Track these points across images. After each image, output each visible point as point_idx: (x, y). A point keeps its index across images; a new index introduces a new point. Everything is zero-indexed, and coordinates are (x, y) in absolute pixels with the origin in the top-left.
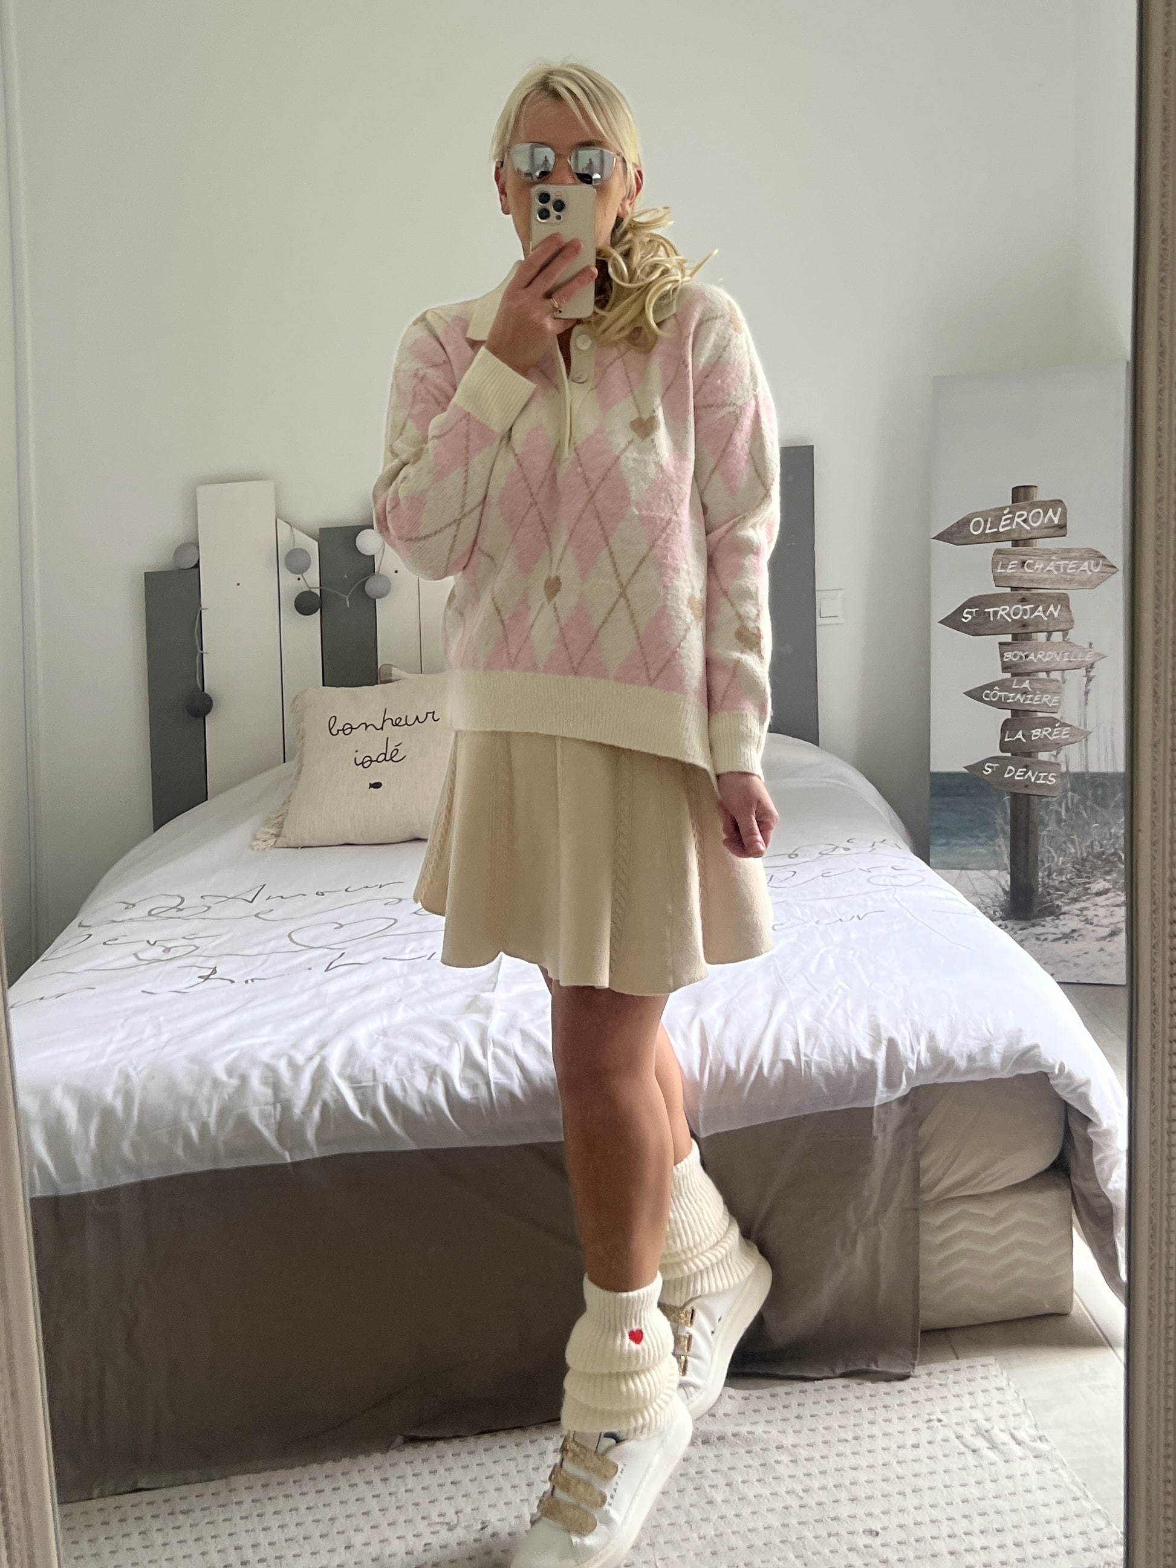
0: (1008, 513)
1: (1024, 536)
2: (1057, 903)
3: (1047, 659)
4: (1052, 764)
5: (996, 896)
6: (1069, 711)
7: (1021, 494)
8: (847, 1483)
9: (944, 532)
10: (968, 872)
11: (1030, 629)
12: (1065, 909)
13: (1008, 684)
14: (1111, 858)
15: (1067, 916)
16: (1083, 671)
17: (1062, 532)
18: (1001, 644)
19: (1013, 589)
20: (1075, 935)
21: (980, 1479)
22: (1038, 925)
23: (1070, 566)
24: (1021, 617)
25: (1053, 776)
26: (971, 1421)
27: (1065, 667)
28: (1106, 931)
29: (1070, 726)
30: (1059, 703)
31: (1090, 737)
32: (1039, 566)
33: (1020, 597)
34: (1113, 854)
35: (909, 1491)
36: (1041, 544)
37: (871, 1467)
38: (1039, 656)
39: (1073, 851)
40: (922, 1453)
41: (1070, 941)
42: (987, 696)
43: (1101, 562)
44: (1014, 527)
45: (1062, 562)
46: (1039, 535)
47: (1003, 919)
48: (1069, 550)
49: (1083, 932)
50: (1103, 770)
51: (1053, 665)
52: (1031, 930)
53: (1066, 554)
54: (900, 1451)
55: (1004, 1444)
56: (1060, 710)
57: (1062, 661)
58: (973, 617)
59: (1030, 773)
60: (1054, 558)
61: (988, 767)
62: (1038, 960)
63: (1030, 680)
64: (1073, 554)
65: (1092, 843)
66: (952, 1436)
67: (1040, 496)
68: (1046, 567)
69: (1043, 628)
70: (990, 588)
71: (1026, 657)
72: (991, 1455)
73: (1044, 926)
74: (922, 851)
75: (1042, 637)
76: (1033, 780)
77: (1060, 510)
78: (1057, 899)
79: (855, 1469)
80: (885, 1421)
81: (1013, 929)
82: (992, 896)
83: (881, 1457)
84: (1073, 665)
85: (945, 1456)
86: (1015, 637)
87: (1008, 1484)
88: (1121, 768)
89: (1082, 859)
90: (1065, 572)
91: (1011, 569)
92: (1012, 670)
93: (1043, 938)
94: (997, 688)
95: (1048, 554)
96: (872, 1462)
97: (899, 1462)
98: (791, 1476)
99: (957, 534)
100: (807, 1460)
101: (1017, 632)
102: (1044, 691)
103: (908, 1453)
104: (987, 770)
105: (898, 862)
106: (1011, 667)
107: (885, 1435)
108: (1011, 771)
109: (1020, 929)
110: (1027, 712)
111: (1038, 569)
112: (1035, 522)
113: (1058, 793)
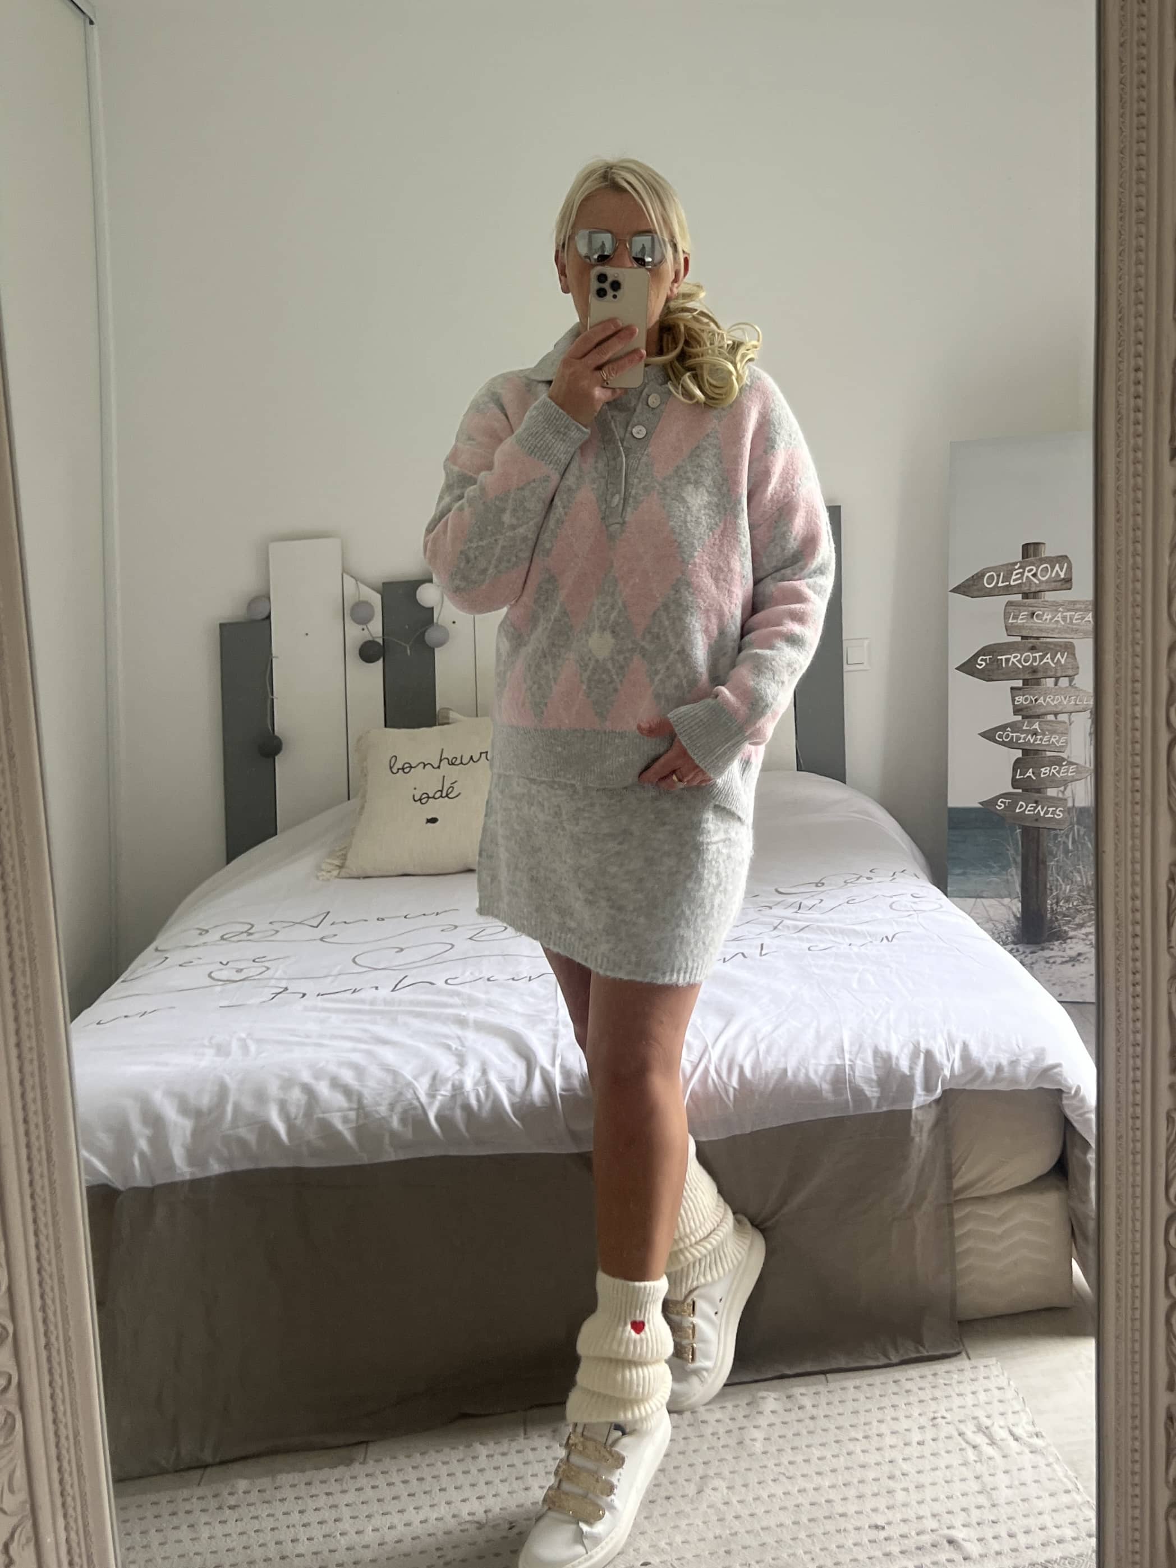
0: (1018, 569)
1: (1033, 589)
2: (1065, 928)
3: (1055, 703)
4: (1060, 799)
5: (1008, 923)
6: (1074, 752)
7: (1030, 550)
8: (855, 1481)
9: (960, 585)
10: (982, 900)
11: (1039, 675)
12: (1071, 933)
13: (1019, 725)
15: (1074, 941)
16: (1087, 714)
17: (1068, 585)
18: (1012, 688)
19: (1023, 637)
20: (1081, 958)
21: (978, 1474)
22: (1048, 949)
23: (1076, 617)
24: (1031, 664)
25: (1060, 811)
26: (973, 1418)
27: (1072, 710)
30: (1066, 742)
32: (1047, 616)
33: (1030, 646)
35: (912, 1487)
36: (1049, 596)
37: (878, 1464)
38: (1048, 699)
40: (927, 1450)
41: (1076, 964)
42: (1000, 736)
44: (1024, 580)
45: (1068, 614)
46: (1047, 588)
47: (1012, 944)
48: (1074, 603)
49: (1088, 956)
51: (1060, 708)
52: (1039, 954)
53: (1072, 605)
54: (906, 1448)
55: (1002, 1440)
56: (1066, 752)
57: (1068, 703)
58: (986, 664)
59: (1039, 808)
60: (1061, 609)
61: (1001, 802)
62: (1042, 983)
63: (1040, 722)
64: (1078, 606)
66: (956, 1434)
67: (1048, 552)
68: (1054, 617)
69: (1052, 674)
70: (1004, 638)
71: (1036, 700)
72: (989, 1451)
73: (1052, 949)
74: (940, 881)
75: (1050, 682)
76: (1042, 814)
77: (1066, 564)
78: (1064, 925)
79: (863, 1466)
80: (893, 1419)
81: (1020, 953)
82: (1005, 923)
83: (888, 1454)
84: (1080, 708)
85: (948, 1452)
86: (1026, 682)
90: (1071, 622)
91: (1022, 619)
93: (1049, 961)
94: (1009, 729)
95: (1055, 606)
96: (879, 1459)
97: (904, 1459)
98: (803, 1476)
99: (971, 587)
100: (819, 1459)
101: (1027, 677)
102: (1052, 732)
103: (914, 1451)
104: (1000, 806)
105: (916, 890)
106: (1021, 710)
107: (892, 1433)
108: (1022, 806)
109: (1031, 953)
110: (1036, 752)
111: (1046, 619)
112: (1042, 577)
113: (1065, 826)
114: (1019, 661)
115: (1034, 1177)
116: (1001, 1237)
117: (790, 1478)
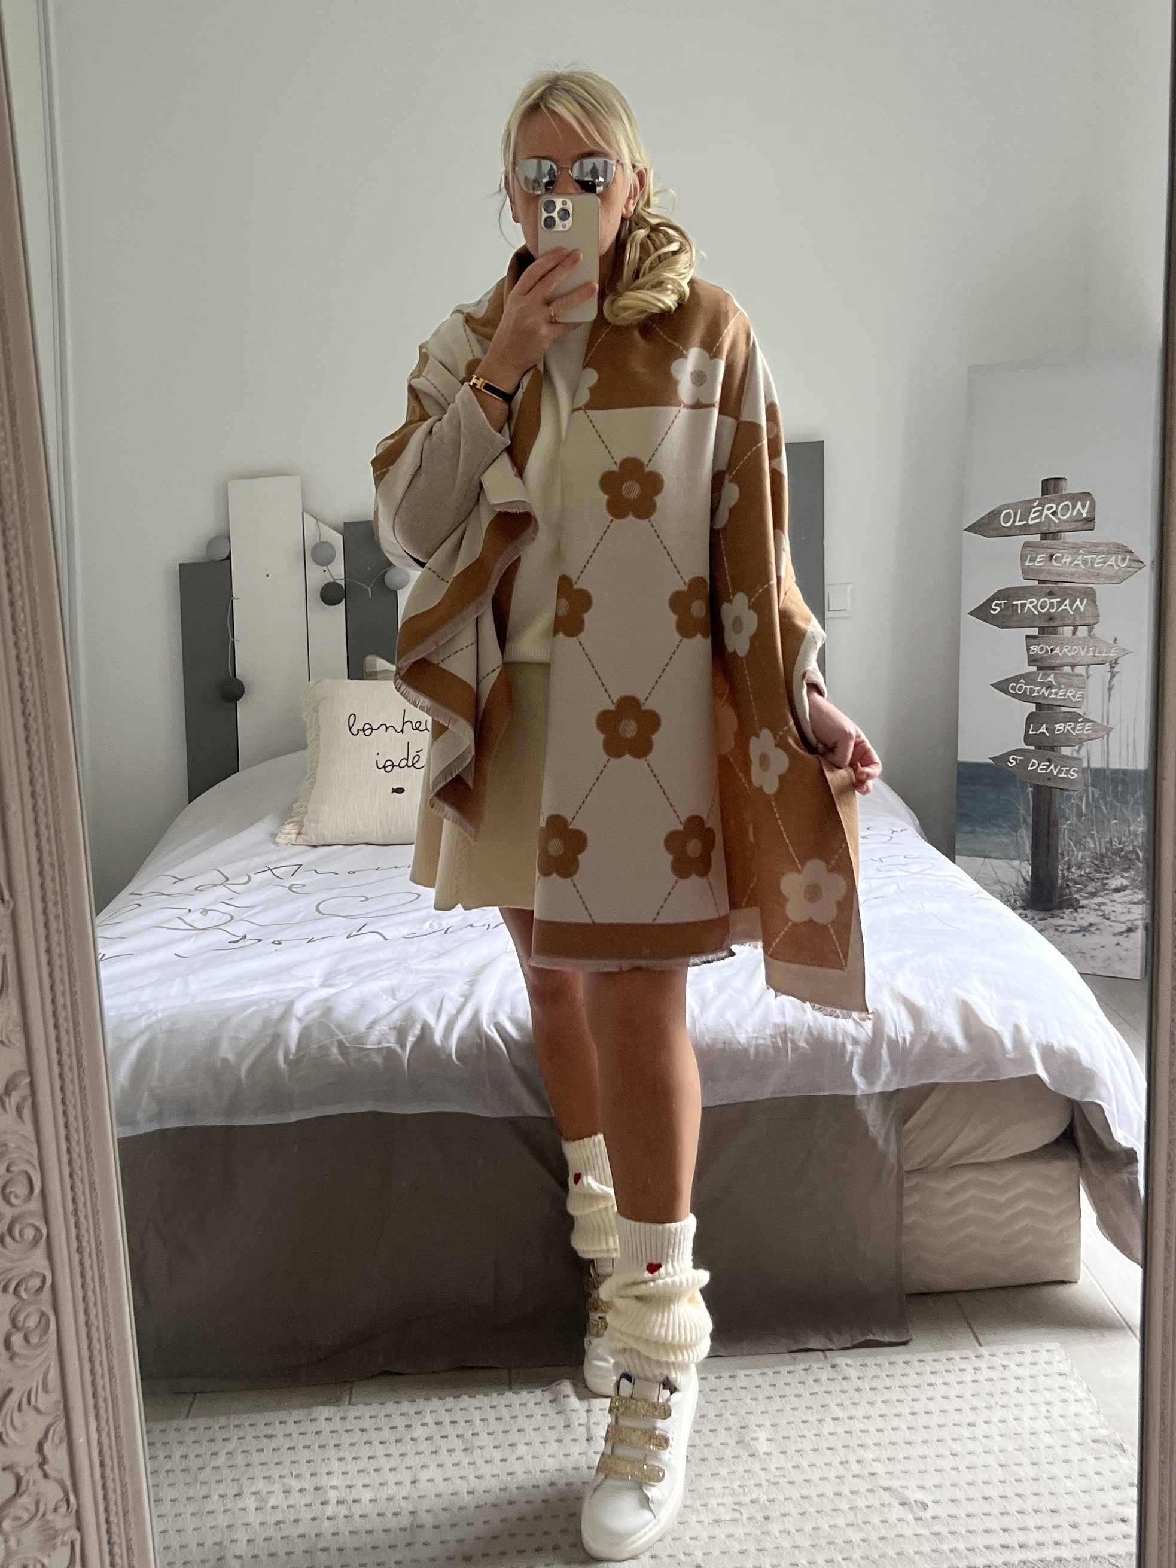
0: (1037, 506)
1: (1053, 529)
2: (1076, 896)
3: (1073, 654)
4: (1074, 758)
5: (1017, 885)
6: (1092, 707)
7: (1050, 486)
9: (975, 523)
10: (990, 860)
11: (1057, 623)
12: (1083, 902)
13: (1033, 677)
14: (1129, 856)
15: (1084, 910)
16: (1107, 667)
17: (1089, 525)
18: (1028, 637)
19: (1041, 582)
20: (1093, 929)
22: (1058, 916)
23: (1097, 561)
24: (1048, 610)
25: (1074, 771)
28: (1124, 928)
30: (1083, 698)
31: (1111, 734)
32: (1067, 559)
33: (1048, 590)
34: (1131, 852)
36: (1070, 537)
38: (1064, 650)
39: (1092, 845)
41: (1088, 934)
43: (1128, 557)
44: (1043, 520)
45: (1089, 557)
46: (1067, 528)
47: (1022, 908)
48: (1096, 545)
49: (1100, 927)
50: (1124, 767)
51: (1078, 660)
52: (1051, 920)
53: (1094, 548)
56: (1084, 706)
58: (1001, 609)
59: (1052, 767)
60: (1081, 551)
61: (1013, 759)
63: (1055, 674)
64: (1101, 549)
65: (1111, 839)
67: (1069, 488)
68: (1074, 560)
69: (1069, 622)
70: (1020, 582)
71: (1052, 650)
73: (1062, 918)
75: (1067, 631)
76: (1055, 774)
77: (1088, 503)
78: (1076, 892)
81: (1033, 918)
82: (1013, 886)
84: (1099, 660)
86: (1042, 630)
88: (1141, 763)
89: (1101, 854)
90: (1092, 567)
91: (1039, 562)
92: (1038, 664)
93: (1061, 929)
94: (1022, 681)
95: (1076, 548)
99: (985, 526)
101: (1044, 624)
102: (1069, 686)
104: (1011, 762)
106: (1033, 661)
108: (1034, 764)
109: (1040, 920)
110: (1051, 706)
111: (1065, 562)
112: (1063, 515)
113: (1080, 787)
115: (1041, 1145)
116: (1005, 1206)
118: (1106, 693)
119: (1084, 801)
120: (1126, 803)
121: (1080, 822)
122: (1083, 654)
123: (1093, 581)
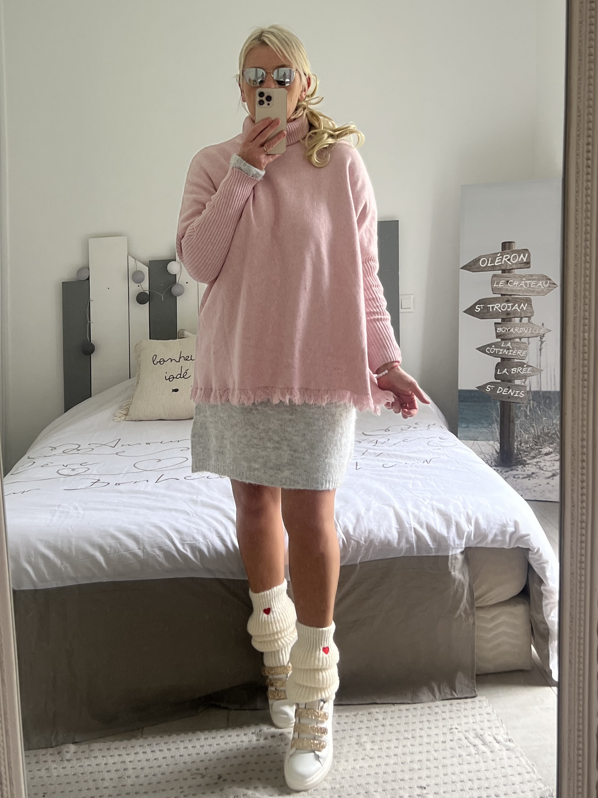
0: (500, 256)
1: (508, 268)
2: (524, 458)
3: (520, 332)
4: (523, 386)
5: (492, 454)
6: (531, 359)
7: (506, 246)
8: (408, 761)
9: (466, 265)
10: (478, 442)
11: (512, 316)
12: (528, 462)
13: (500, 344)
14: (553, 436)
15: (530, 465)
16: (539, 338)
17: (528, 266)
18: (495, 323)
19: (502, 295)
20: (534, 476)
21: (477, 761)
22: (515, 470)
23: (533, 284)
24: (507, 309)
25: (522, 393)
26: (473, 730)
27: (530, 336)
28: (550, 474)
29: (532, 367)
30: (526, 354)
31: (542, 373)
33: (506, 299)
34: (554, 434)
35: (440, 767)
36: (517, 272)
37: (420, 753)
38: (516, 330)
39: (533, 431)
40: (447, 746)
41: (531, 479)
42: (489, 350)
43: (548, 282)
44: (503, 263)
45: (528, 282)
46: (517, 267)
47: (495, 466)
48: (532, 276)
49: (539, 474)
50: (549, 390)
51: (523, 335)
52: (511, 472)
53: (530, 277)
54: (436, 744)
55: (490, 742)
56: (527, 359)
58: (481, 309)
59: (510, 391)
60: (524, 279)
61: (489, 387)
62: (515, 488)
63: (511, 342)
64: (534, 278)
65: (543, 428)
66: (463, 738)
67: (516, 247)
68: (520, 284)
69: (517, 315)
70: (491, 295)
71: (509, 330)
72: (483, 748)
73: (517, 470)
74: (454, 430)
75: (517, 320)
76: (512, 395)
77: (527, 255)
78: (524, 457)
79: (412, 753)
80: (428, 728)
81: (501, 472)
82: (490, 454)
83: (426, 748)
84: (534, 335)
85: (459, 748)
86: (503, 320)
87: (493, 764)
88: (558, 389)
89: (538, 436)
90: (530, 286)
91: (502, 284)
92: (502, 337)
93: (517, 477)
94: (493, 346)
96: (421, 750)
97: (435, 751)
98: (379, 757)
99: (472, 266)
100: (387, 748)
101: (504, 317)
102: (519, 348)
103: (440, 746)
104: (488, 389)
105: (442, 435)
106: (501, 336)
107: (428, 736)
108: (500, 390)
109: (505, 472)
110: (509, 359)
111: (515, 285)
112: (514, 261)
113: (525, 402)
114: (500, 308)
115: (511, 597)
116: (491, 630)
117: (371, 758)
118: (539, 352)
119: (528, 408)
120: (551, 409)
121: (526, 419)
122: (526, 332)
123: (529, 294)
